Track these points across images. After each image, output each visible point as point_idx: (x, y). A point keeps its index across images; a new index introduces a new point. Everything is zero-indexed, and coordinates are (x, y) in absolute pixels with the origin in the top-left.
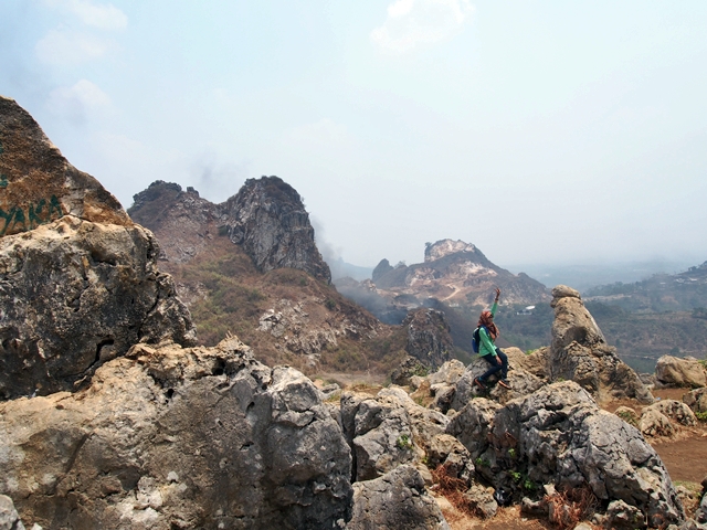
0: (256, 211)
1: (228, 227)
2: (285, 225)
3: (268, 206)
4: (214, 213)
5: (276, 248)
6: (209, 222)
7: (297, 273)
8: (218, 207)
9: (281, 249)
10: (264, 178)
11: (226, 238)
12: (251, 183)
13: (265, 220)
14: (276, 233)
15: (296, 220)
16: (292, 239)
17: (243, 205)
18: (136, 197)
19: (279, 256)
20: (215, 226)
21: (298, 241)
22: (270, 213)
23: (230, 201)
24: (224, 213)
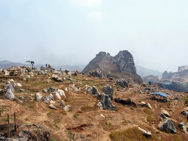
0: (121, 58)
1: (115, 62)
2: (126, 62)
3: (123, 57)
4: (112, 59)
5: (124, 67)
6: (111, 61)
7: (128, 73)
8: (113, 57)
9: (125, 67)
10: (124, 51)
11: (114, 64)
12: (120, 52)
13: (122, 60)
14: (125, 64)
15: (129, 61)
16: (128, 65)
17: (118, 57)
18: (96, 55)
19: (125, 69)
20: (112, 62)
21: (129, 65)
22: (123, 59)
23: (116, 56)
24: (114, 59)
